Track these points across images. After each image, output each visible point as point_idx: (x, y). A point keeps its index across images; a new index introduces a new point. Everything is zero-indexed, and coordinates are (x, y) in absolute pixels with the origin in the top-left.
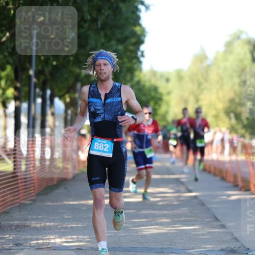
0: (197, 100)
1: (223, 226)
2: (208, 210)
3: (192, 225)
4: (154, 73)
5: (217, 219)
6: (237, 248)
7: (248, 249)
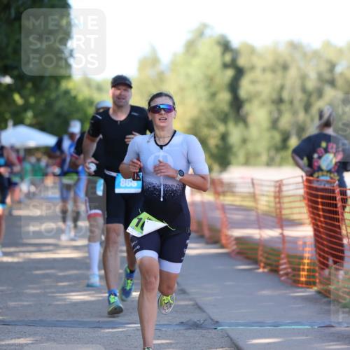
1: (183, 292)
4: (88, 82)
6: (202, 322)
7: (217, 322)
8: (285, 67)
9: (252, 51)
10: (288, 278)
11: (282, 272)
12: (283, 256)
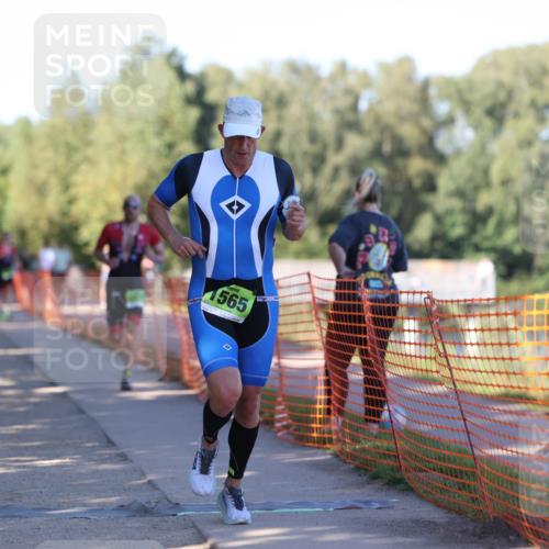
0: (66, 187)
1: (123, 458)
2: (93, 423)
3: (57, 457)
5: (110, 443)
6: (153, 504)
7: (177, 504)
8: (281, 102)
9: (229, 77)
10: (288, 433)
11: (278, 425)
12: (280, 399)
